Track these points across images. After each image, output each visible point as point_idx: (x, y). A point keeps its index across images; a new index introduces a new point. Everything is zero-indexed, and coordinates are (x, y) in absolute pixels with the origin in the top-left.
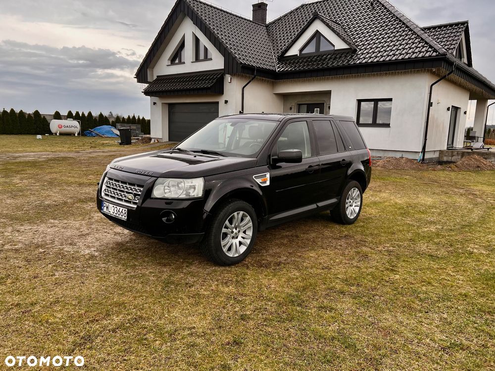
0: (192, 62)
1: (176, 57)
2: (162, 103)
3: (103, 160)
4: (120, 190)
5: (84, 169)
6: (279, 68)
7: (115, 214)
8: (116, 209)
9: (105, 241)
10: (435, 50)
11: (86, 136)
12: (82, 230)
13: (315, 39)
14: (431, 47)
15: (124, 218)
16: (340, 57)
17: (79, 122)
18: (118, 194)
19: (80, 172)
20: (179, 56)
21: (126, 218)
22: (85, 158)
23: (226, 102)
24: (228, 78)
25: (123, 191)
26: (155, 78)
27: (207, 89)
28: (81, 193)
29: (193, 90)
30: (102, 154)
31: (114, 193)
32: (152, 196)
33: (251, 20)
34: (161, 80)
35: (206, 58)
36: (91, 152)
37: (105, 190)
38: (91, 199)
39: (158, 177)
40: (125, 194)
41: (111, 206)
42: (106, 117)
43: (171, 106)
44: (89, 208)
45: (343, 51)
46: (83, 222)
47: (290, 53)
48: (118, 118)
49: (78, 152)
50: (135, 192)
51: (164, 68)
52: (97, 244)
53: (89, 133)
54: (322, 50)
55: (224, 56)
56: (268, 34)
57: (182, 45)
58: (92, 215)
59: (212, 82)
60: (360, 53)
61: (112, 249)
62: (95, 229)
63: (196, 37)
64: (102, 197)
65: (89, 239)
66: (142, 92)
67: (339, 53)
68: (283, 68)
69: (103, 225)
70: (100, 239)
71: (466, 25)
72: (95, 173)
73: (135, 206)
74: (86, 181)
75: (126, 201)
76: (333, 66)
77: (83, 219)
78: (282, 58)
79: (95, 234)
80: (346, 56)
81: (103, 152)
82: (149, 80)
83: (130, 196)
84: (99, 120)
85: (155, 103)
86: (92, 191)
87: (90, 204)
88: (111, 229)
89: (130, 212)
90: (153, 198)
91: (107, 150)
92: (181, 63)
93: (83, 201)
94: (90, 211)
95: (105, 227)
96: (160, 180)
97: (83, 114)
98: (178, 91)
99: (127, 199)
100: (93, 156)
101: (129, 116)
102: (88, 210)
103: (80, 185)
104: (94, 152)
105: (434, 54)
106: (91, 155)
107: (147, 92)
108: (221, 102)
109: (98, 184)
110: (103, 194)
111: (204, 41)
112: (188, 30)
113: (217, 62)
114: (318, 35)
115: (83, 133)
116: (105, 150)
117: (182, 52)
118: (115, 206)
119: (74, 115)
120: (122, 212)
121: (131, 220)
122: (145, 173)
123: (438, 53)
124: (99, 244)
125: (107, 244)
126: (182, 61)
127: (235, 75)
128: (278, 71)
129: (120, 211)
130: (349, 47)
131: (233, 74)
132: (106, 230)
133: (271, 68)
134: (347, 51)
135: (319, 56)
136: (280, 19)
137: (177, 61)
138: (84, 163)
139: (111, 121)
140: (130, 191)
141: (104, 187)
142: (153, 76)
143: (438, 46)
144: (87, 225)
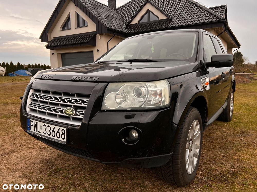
0: (75, 28)
1: (66, 26)
2: (58, 53)
3: (21, 88)
4: (51, 104)
5: (8, 93)
6: (127, 31)
7: (47, 135)
8: (48, 129)
9: (30, 160)
10: (218, 18)
11: (9, 76)
12: (4, 147)
13: (147, 14)
14: (215, 16)
15: (63, 140)
16: (163, 24)
17: (5, 68)
18: (49, 109)
19: (5, 95)
20: (67, 24)
21: (65, 140)
22: (9, 87)
23: (98, 50)
24: (98, 36)
25: (57, 105)
26: (52, 38)
27: (86, 43)
28: (6, 110)
29: (78, 44)
30: (20, 84)
31: (44, 108)
32: (103, 108)
33: (107, 5)
34: (56, 40)
35: (84, 26)
36: (13, 84)
37: (31, 104)
38: (14, 115)
39: (108, 83)
40: (60, 107)
41: (40, 124)
42: (22, 65)
43: (63, 55)
44: (12, 122)
45: (164, 20)
46: (7, 137)
47: (133, 23)
48: (29, 66)
49: (4, 84)
50: (75, 104)
51: (58, 33)
52: (22, 165)
53: (11, 74)
54: (151, 20)
55: (96, 23)
56: (118, 14)
57: (69, 19)
58: (15, 129)
59: (89, 39)
60: (174, 21)
61: (41, 171)
62: (19, 145)
63: (77, 13)
64: (27, 114)
65: (13, 158)
66: (45, 47)
67: (162, 22)
68: (130, 31)
69: (27, 140)
70: (25, 158)
71: (225, 7)
72: (16, 95)
73: (79, 124)
74: (9, 101)
75: (61, 117)
76: (160, 28)
77: (6, 135)
78: (128, 26)
79: (19, 151)
80: (166, 23)
81: (21, 83)
82: (49, 40)
83: (69, 111)
84: (17, 66)
85: (53, 54)
86: (14, 108)
87: (13, 118)
88: (35, 144)
89: (71, 131)
90: (104, 111)
91: (24, 82)
92: (68, 29)
93: (7, 117)
94: (13, 125)
95: (29, 141)
96: (111, 86)
97: (7, 63)
98: (68, 45)
99: (64, 114)
100: (14, 85)
101: (36, 64)
102: (11, 124)
103: (4, 104)
104: (14, 83)
105: (218, 19)
106: (13, 85)
107: (47, 47)
108: (95, 50)
109: (21, 98)
110: (28, 110)
111: (83, 15)
112: (72, 9)
113: (91, 28)
114: (149, 12)
115: (7, 74)
116: (23, 82)
117: (69, 23)
118: (47, 125)
119: (2, 64)
120: (58, 132)
121: (72, 143)
122: (88, 79)
123: (220, 19)
124: (25, 165)
125: (34, 164)
126: (69, 28)
127: (103, 34)
128: (127, 33)
129: (56, 130)
130: (167, 18)
131: (101, 34)
132: (30, 146)
133: (123, 31)
134: (167, 20)
135: (150, 23)
136: (124, 6)
137: (66, 28)
138: (8, 90)
139: (25, 67)
140: (68, 103)
141: (29, 101)
142: (51, 37)
143: (219, 15)
144: (10, 140)
